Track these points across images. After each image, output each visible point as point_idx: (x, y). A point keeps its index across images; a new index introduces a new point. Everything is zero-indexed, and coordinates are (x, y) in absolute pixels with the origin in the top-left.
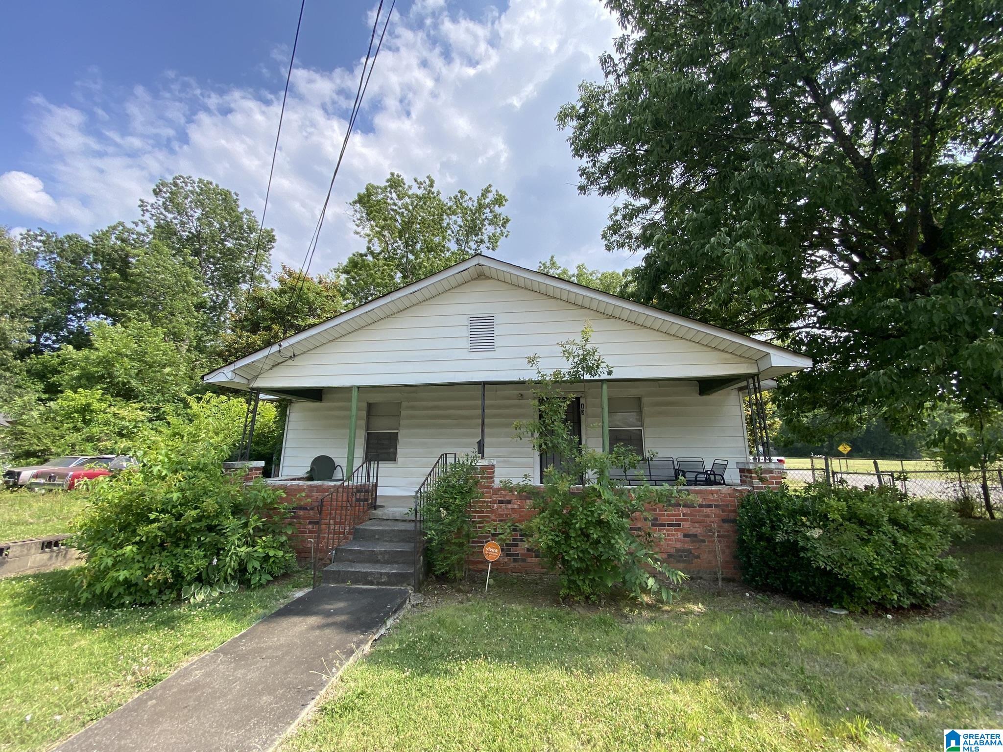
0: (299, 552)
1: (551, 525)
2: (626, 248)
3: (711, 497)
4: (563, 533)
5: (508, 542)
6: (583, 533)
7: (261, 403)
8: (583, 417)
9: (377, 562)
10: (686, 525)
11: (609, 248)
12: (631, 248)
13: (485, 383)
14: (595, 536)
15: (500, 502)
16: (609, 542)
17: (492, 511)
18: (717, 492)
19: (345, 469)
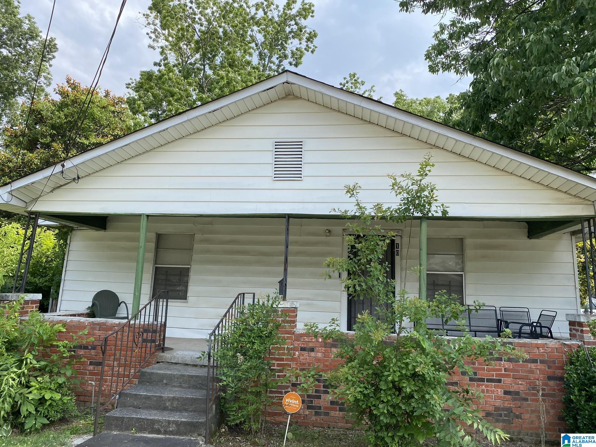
0: (78, 395)
1: (360, 375)
2: (453, 71)
3: (536, 351)
4: (373, 385)
5: (310, 392)
6: (394, 386)
7: (38, 230)
8: (397, 259)
9: (165, 409)
10: (507, 381)
11: (433, 69)
12: (457, 71)
13: (289, 217)
14: (408, 390)
15: (303, 349)
16: (423, 397)
17: (293, 359)
18: (543, 346)
19: (130, 307)
